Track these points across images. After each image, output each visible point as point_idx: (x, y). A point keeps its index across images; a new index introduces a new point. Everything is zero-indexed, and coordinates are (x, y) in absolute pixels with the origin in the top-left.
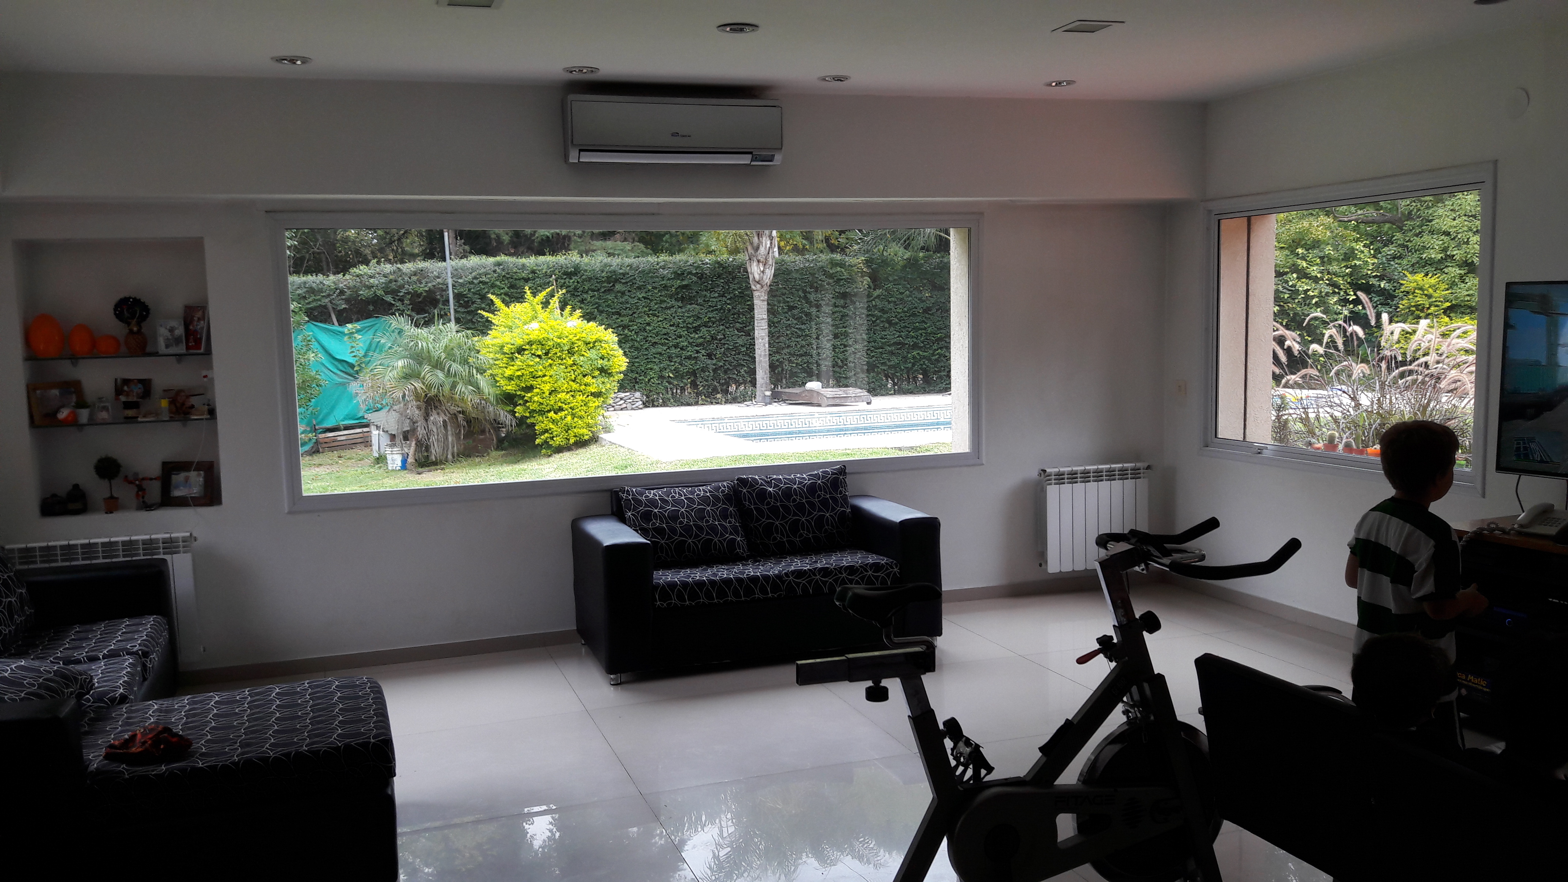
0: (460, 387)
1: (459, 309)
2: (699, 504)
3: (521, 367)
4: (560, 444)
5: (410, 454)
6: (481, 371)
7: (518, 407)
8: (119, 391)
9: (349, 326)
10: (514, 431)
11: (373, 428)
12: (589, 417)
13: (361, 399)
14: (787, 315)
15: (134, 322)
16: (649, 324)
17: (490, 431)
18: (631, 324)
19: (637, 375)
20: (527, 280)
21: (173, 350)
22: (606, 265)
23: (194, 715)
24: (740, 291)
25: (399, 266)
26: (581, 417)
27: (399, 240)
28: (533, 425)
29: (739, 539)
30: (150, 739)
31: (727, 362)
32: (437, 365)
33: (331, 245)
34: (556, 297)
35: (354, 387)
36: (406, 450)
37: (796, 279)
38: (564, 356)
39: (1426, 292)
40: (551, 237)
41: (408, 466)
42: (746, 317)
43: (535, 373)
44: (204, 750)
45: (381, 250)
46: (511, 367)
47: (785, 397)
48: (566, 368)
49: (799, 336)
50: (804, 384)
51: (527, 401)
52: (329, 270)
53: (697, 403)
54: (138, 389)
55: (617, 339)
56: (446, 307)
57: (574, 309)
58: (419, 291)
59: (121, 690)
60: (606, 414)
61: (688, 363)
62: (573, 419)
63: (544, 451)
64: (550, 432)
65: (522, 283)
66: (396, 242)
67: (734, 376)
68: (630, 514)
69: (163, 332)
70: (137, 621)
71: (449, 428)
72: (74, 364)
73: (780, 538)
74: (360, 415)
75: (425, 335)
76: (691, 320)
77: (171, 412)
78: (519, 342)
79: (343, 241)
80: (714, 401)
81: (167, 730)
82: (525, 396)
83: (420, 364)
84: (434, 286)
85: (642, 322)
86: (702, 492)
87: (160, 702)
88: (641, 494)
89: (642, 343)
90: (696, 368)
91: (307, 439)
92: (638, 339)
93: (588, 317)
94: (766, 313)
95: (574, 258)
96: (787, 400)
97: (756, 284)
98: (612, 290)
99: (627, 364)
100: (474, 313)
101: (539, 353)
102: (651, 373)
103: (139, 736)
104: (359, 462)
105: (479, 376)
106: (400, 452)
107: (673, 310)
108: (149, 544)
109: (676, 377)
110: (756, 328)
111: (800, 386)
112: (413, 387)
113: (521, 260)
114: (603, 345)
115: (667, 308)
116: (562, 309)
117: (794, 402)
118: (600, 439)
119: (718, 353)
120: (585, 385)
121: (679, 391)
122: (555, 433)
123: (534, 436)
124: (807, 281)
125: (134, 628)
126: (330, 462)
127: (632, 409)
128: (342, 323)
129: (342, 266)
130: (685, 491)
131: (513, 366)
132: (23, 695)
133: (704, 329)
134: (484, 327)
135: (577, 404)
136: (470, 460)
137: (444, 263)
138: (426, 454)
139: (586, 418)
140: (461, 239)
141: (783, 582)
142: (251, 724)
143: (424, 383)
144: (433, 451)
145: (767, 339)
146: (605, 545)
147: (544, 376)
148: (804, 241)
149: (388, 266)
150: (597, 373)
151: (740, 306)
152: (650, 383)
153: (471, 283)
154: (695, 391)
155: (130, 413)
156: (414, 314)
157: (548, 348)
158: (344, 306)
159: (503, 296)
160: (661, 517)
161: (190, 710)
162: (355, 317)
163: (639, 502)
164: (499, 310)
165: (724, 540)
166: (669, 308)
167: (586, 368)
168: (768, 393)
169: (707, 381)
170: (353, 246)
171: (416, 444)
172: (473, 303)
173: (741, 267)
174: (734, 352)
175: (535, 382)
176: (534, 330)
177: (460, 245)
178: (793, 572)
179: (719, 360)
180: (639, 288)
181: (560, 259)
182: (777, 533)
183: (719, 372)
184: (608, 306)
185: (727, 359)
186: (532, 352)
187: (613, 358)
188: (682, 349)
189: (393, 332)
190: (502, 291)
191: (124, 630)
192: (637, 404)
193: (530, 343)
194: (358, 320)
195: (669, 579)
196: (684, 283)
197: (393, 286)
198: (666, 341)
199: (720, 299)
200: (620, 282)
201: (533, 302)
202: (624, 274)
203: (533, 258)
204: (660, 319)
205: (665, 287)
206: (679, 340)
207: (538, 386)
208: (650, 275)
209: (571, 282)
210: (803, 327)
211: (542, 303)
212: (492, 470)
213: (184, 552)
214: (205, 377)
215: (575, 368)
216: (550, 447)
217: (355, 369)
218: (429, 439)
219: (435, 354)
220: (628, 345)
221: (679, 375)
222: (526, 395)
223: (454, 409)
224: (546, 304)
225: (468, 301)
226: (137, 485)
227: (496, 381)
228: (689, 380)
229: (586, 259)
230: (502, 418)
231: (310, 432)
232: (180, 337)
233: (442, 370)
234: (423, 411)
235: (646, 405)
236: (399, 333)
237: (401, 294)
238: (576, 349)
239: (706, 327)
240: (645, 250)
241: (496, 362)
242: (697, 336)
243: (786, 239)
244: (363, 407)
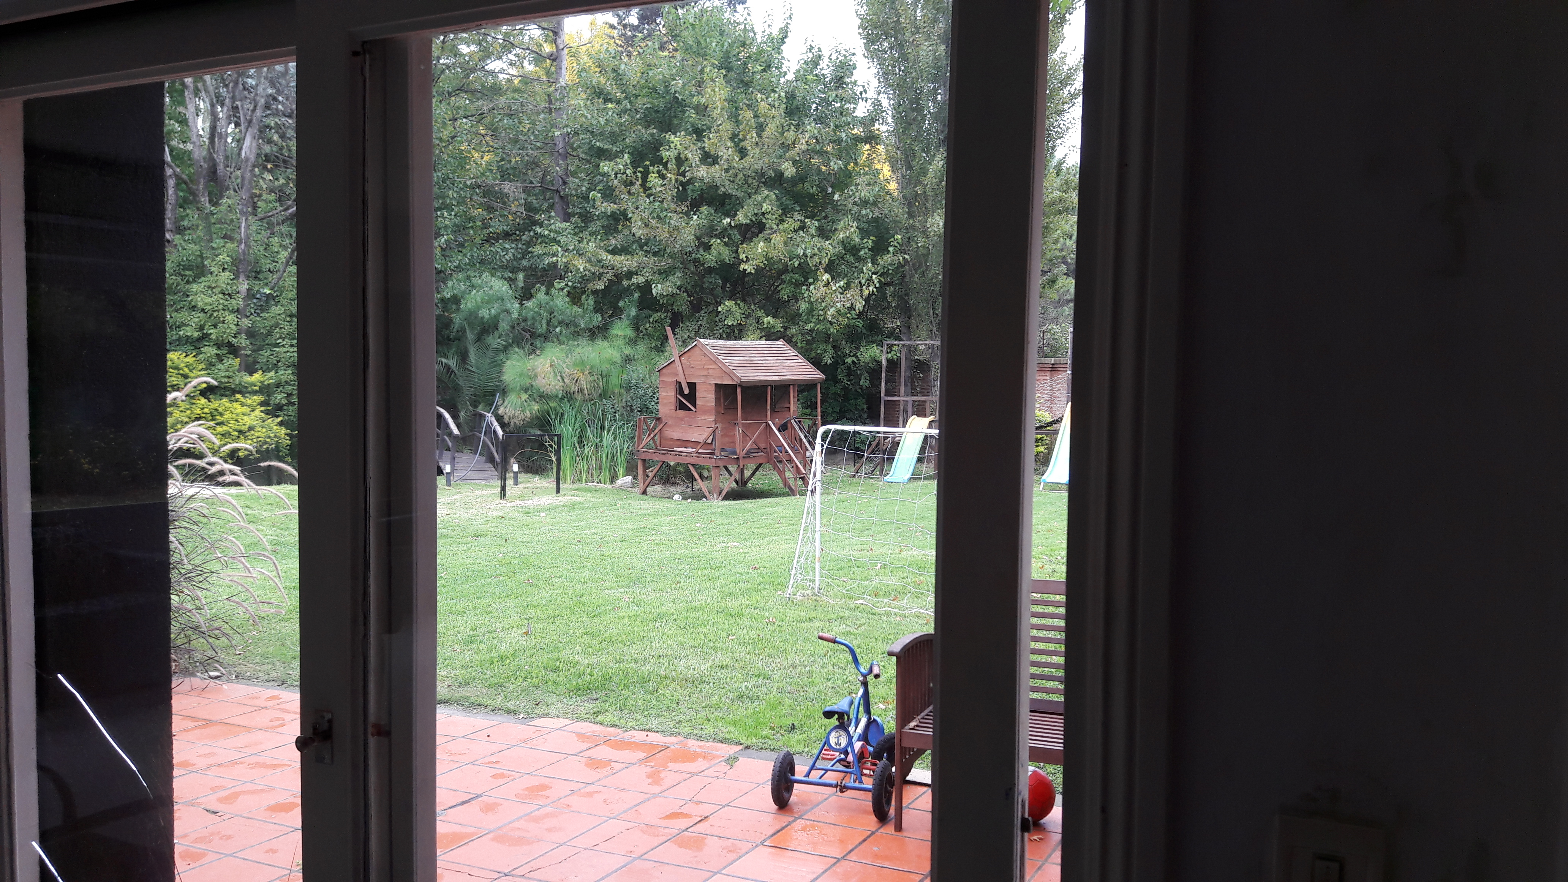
39: (181, 372)
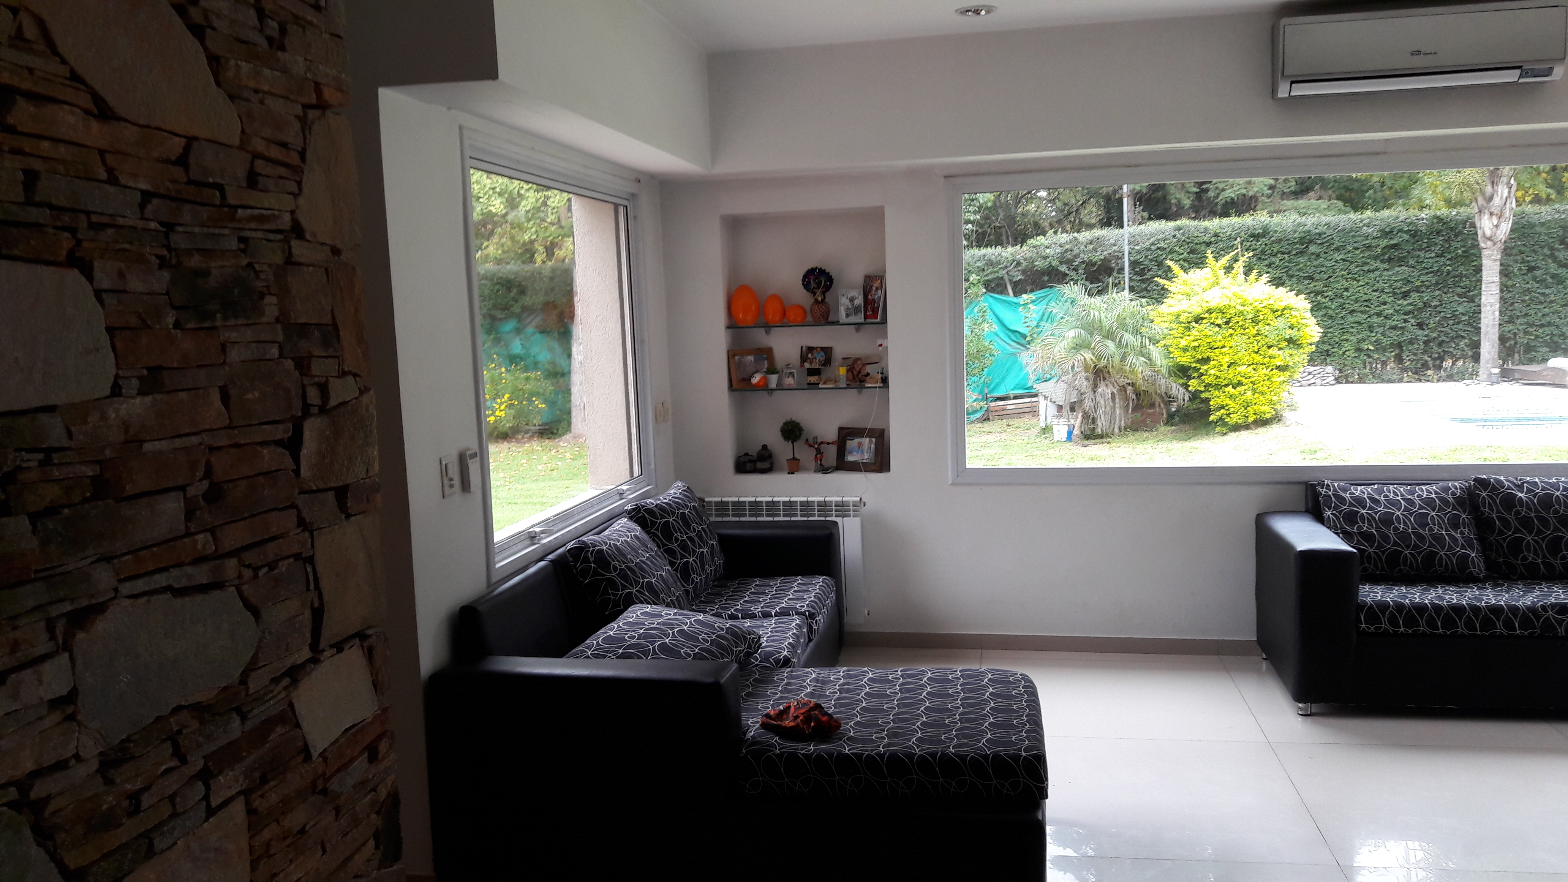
0: (1131, 358)
1: (1134, 277)
2: (1421, 507)
3: (1198, 337)
4: (1237, 422)
5: (1076, 426)
6: (1155, 342)
7: (1192, 381)
8: (804, 359)
9: (1025, 296)
10: (1186, 406)
11: (1041, 398)
12: (1272, 393)
13: (1030, 369)
14: (1526, 277)
15: (819, 292)
16: (1346, 290)
17: (1160, 405)
18: (1326, 289)
19: (1330, 347)
20: (1208, 244)
21: (853, 319)
22: (1299, 225)
23: (848, 691)
24: (1463, 249)
25: (1075, 234)
26: (1262, 393)
27: (1077, 210)
28: (1207, 400)
29: (1474, 555)
30: (802, 714)
31: (1443, 333)
32: (1109, 335)
33: (1011, 220)
34: (1241, 261)
35: (1024, 357)
36: (1072, 421)
37: (1540, 234)
38: (1247, 325)
40: (1236, 198)
41: (1073, 438)
42: (1470, 281)
43: (1213, 343)
44: (852, 734)
45: (1059, 222)
46: (1187, 337)
47: (1517, 376)
48: (1249, 338)
49: (1541, 303)
50: (1545, 360)
51: (1202, 374)
52: (1008, 243)
53: (1401, 380)
54: (820, 357)
55: (1309, 306)
56: (1121, 276)
57: (1260, 275)
58: (1094, 260)
59: (785, 653)
60: (1292, 390)
61: (1393, 334)
62: (1254, 394)
63: (1218, 429)
64: (1227, 408)
65: (1203, 247)
66: (1074, 213)
67: (1451, 350)
68: (1329, 513)
69: (844, 301)
70: (808, 580)
71: (1117, 400)
72: (767, 333)
73: (1533, 558)
74: (1030, 384)
75: (1098, 305)
76: (1399, 284)
77: (848, 379)
78: (1197, 310)
79: (1023, 215)
80: (1423, 378)
81: (818, 706)
82: (1200, 369)
83: (1091, 334)
84: (1110, 254)
85: (1339, 288)
86: (1425, 493)
87: (817, 671)
88: (1345, 490)
89: (1337, 311)
90: (1402, 340)
91: (978, 407)
92: (1333, 307)
93: (1277, 282)
94: (1498, 275)
95: (1263, 219)
96: (1521, 379)
97: (1486, 240)
98: (1304, 252)
99: (1320, 334)
100: (1150, 281)
101: (1219, 322)
102: (1346, 345)
103: (792, 709)
104: (1026, 431)
105: (1152, 347)
106: (1066, 423)
107: (1377, 273)
108: (824, 506)
109: (1377, 349)
110: (1483, 293)
111: (1539, 363)
112: (1083, 358)
113: (1203, 223)
114: (1293, 313)
115: (1369, 271)
116: (1247, 273)
117: (1530, 382)
118: (1283, 418)
119: (1432, 322)
120: (1270, 357)
121: (1379, 366)
122: (1232, 409)
123: (1208, 412)
124: (1555, 236)
125: (804, 587)
126: (999, 430)
127: (1322, 385)
128: (1016, 294)
129: (1020, 238)
130: (1402, 489)
131: (1189, 336)
132: (697, 650)
133: (1414, 295)
134: (1159, 295)
135: (1259, 378)
136: (1137, 434)
137: (1121, 231)
138: (1092, 426)
139: (1269, 393)
140: (1140, 205)
141: (1538, 617)
142: (901, 710)
143: (1093, 354)
144: (1100, 424)
145: (1498, 306)
146: (1299, 549)
147: (1223, 347)
148: (1549, 190)
149: (1065, 235)
150: (1284, 344)
151: (1463, 267)
152: (1345, 356)
153: (1148, 249)
154: (1400, 366)
155: (813, 379)
156: (1087, 283)
157: (1229, 317)
158: (1019, 277)
159: (1181, 262)
160: (1370, 520)
161: (844, 684)
162: (1029, 288)
163: (1342, 500)
164: (1177, 277)
165: (1454, 555)
166: (1373, 271)
167: (1272, 339)
168: (1496, 371)
169: (1415, 354)
170: (1032, 219)
171: (1082, 416)
172: (1149, 270)
173: (1466, 222)
174: (1452, 322)
175: (1212, 354)
176: (1216, 298)
177: (1139, 213)
178: (1553, 606)
179: (1434, 330)
180: (1337, 249)
181: (1247, 220)
182: (1529, 552)
183: (1431, 344)
184: (1299, 270)
185: (1443, 329)
186: (1211, 321)
187: (1303, 327)
188: (1385, 317)
189: (1066, 301)
190: (1181, 257)
191: (796, 589)
192: (1328, 380)
193: (1209, 311)
194: (1032, 291)
195: (1379, 598)
196: (1392, 242)
197: (1069, 255)
198: (1368, 309)
199: (1438, 259)
200: (1316, 243)
201: (1214, 266)
202: (1320, 234)
203: (1216, 221)
204: (1360, 283)
205: (1369, 247)
206: (1383, 307)
207: (1216, 358)
208: (1351, 234)
209: (1259, 245)
210: (1547, 291)
211: (1224, 268)
212: (1160, 446)
213: (854, 516)
214: (881, 345)
215: (1258, 338)
216: (1225, 424)
217: (1027, 339)
218: (1096, 411)
219: (1106, 324)
220: (1321, 313)
221: (1380, 348)
222: (1202, 367)
223: (1123, 381)
224: (1229, 269)
225: (1144, 268)
226: (816, 449)
227: (1170, 353)
228: (1393, 354)
229: (1277, 219)
230: (1174, 392)
231: (982, 400)
232: (859, 306)
233: (1113, 340)
234: (1091, 382)
235: (1338, 381)
236: (1072, 302)
237: (1076, 263)
238: (1261, 317)
239: (1418, 292)
240: (1343, 208)
241: (1171, 332)
242: (1405, 303)
243: (1523, 188)
244: (1033, 378)
